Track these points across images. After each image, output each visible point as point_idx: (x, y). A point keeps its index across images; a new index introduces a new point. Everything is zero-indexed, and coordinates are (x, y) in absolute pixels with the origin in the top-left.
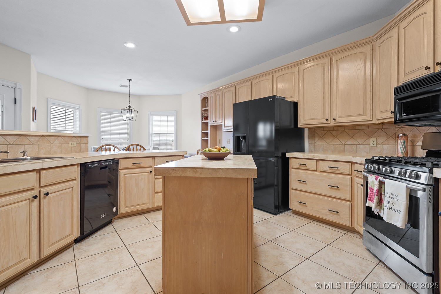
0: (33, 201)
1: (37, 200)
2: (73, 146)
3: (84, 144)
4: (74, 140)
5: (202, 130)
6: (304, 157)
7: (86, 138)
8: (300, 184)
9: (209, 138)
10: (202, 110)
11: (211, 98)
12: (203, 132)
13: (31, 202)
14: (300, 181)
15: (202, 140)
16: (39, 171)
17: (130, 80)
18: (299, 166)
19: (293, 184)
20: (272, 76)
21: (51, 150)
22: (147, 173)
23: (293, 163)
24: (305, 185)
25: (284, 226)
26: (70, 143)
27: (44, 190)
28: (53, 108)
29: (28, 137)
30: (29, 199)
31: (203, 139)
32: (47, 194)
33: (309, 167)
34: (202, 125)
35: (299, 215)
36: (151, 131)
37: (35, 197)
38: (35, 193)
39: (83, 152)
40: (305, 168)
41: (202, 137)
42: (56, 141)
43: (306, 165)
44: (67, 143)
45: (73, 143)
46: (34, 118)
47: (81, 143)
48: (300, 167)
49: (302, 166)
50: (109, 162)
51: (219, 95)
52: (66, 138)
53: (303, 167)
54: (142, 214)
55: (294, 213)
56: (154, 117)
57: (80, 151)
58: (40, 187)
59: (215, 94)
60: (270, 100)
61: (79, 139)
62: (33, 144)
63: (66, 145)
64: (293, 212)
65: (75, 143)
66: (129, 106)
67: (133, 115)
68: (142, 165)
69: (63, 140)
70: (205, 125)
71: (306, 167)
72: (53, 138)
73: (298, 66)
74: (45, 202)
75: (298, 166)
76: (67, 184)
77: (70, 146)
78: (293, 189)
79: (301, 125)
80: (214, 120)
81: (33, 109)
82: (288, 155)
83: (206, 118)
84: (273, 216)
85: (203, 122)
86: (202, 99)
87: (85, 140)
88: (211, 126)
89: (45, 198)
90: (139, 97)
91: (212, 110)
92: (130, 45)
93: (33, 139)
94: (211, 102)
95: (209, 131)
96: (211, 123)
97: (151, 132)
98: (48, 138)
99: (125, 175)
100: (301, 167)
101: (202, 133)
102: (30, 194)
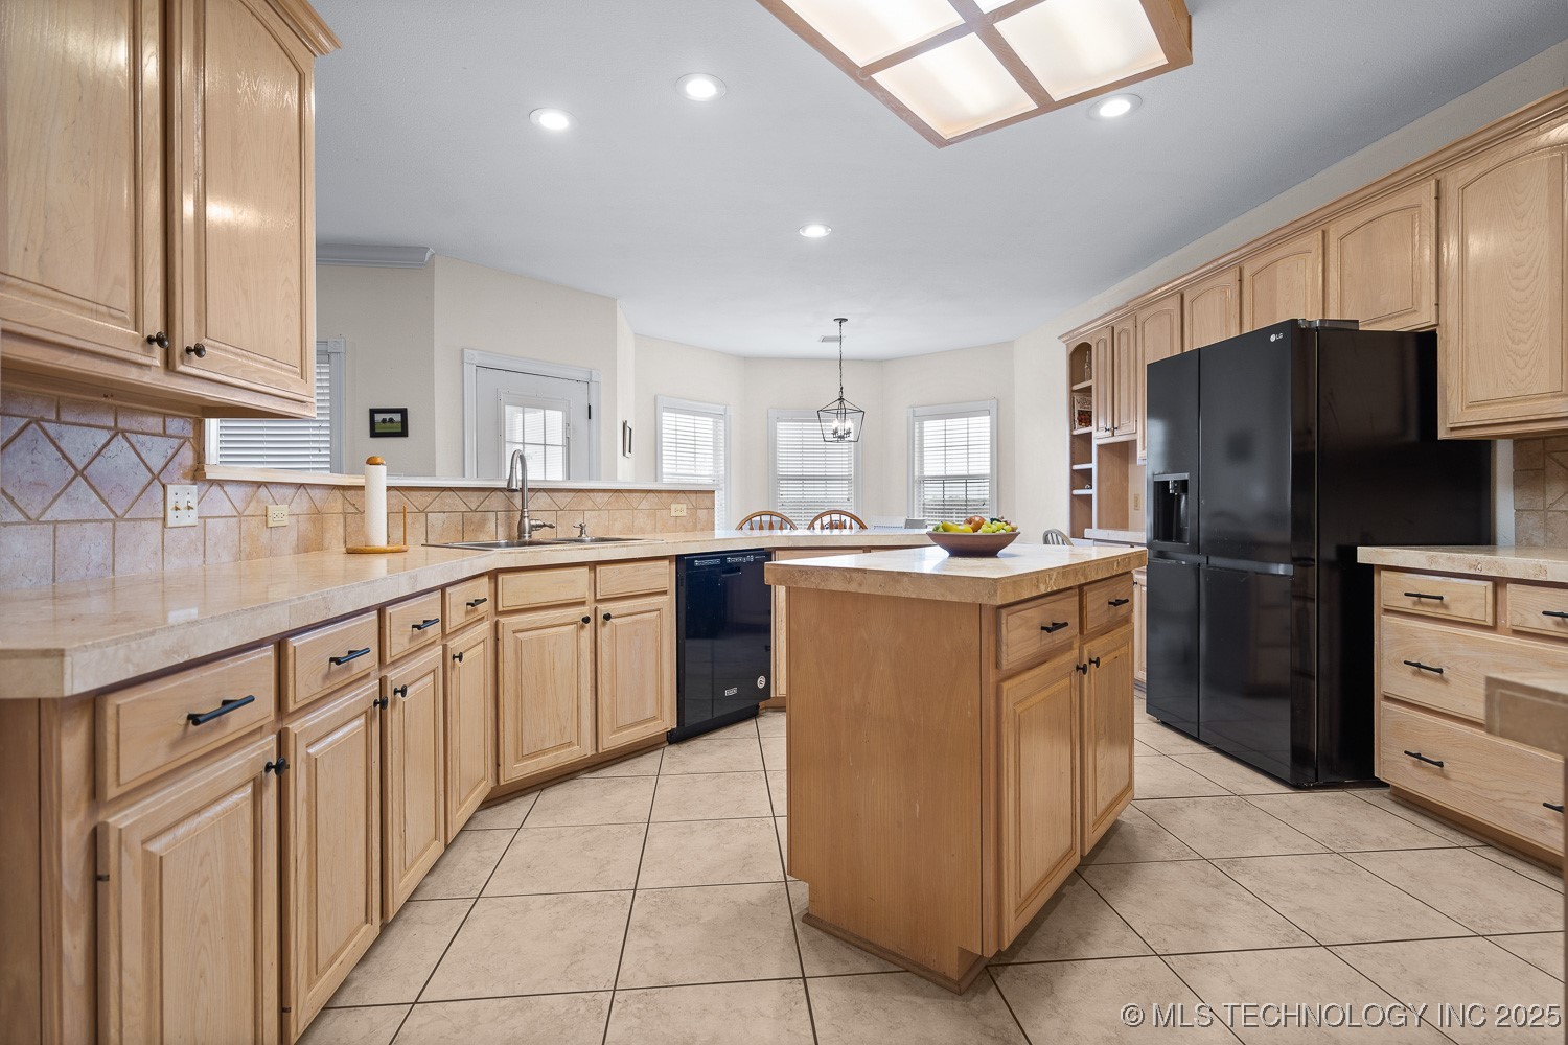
0: (582, 627)
1: (589, 626)
2: (679, 514)
3: (706, 511)
4: (682, 501)
5: (1073, 463)
6: (1433, 568)
7: (710, 495)
8: (1420, 680)
9: (1093, 492)
10: (1073, 391)
11: (1101, 346)
12: (1076, 467)
13: (579, 629)
14: (1418, 665)
15: (1072, 497)
16: (593, 565)
17: (842, 320)
18: (1415, 604)
19: (1390, 677)
20: (1324, 232)
21: (633, 522)
23: (1388, 591)
24: (1439, 686)
25: (1308, 830)
26: (673, 506)
27: (604, 608)
28: (668, 419)
29: (591, 495)
30: (576, 623)
31: (1076, 492)
32: (607, 617)
33: (1459, 611)
34: (1072, 443)
35: (1419, 810)
36: (916, 470)
37: (586, 620)
38: (586, 611)
39: (702, 529)
40: (1441, 613)
41: (1073, 487)
42: (644, 502)
43: (1441, 598)
44: (666, 509)
45: (679, 509)
46: (627, 447)
47: (696, 508)
48: (1419, 608)
49: (1427, 605)
50: (745, 556)
51: (1127, 332)
52: (664, 495)
53: (1428, 608)
55: (1400, 801)
56: (927, 424)
57: (694, 529)
58: (596, 600)
59: (1113, 328)
60: (1273, 338)
61: (693, 497)
62: (600, 509)
63: (664, 512)
64: (1394, 795)
65: (684, 506)
66: (841, 399)
67: (849, 425)
69: (656, 500)
70: (1080, 446)
71: (1445, 607)
72: (637, 495)
73: (1439, 176)
74: (605, 632)
75: (1407, 604)
77: (673, 514)
78: (1388, 698)
79: (1452, 429)
80: (1109, 426)
81: (624, 425)
82: (1366, 555)
83: (1085, 418)
84: (1284, 789)
85: (1075, 432)
86: (1070, 352)
87: (705, 501)
88: (1099, 446)
89: (604, 624)
90: (878, 364)
91: (1101, 389)
92: (815, 232)
93: (599, 497)
94: (1099, 357)
95: (1094, 466)
96: (1100, 436)
97: (916, 474)
98: (626, 495)
100: (1420, 610)
101: (1072, 471)
102: (576, 613)
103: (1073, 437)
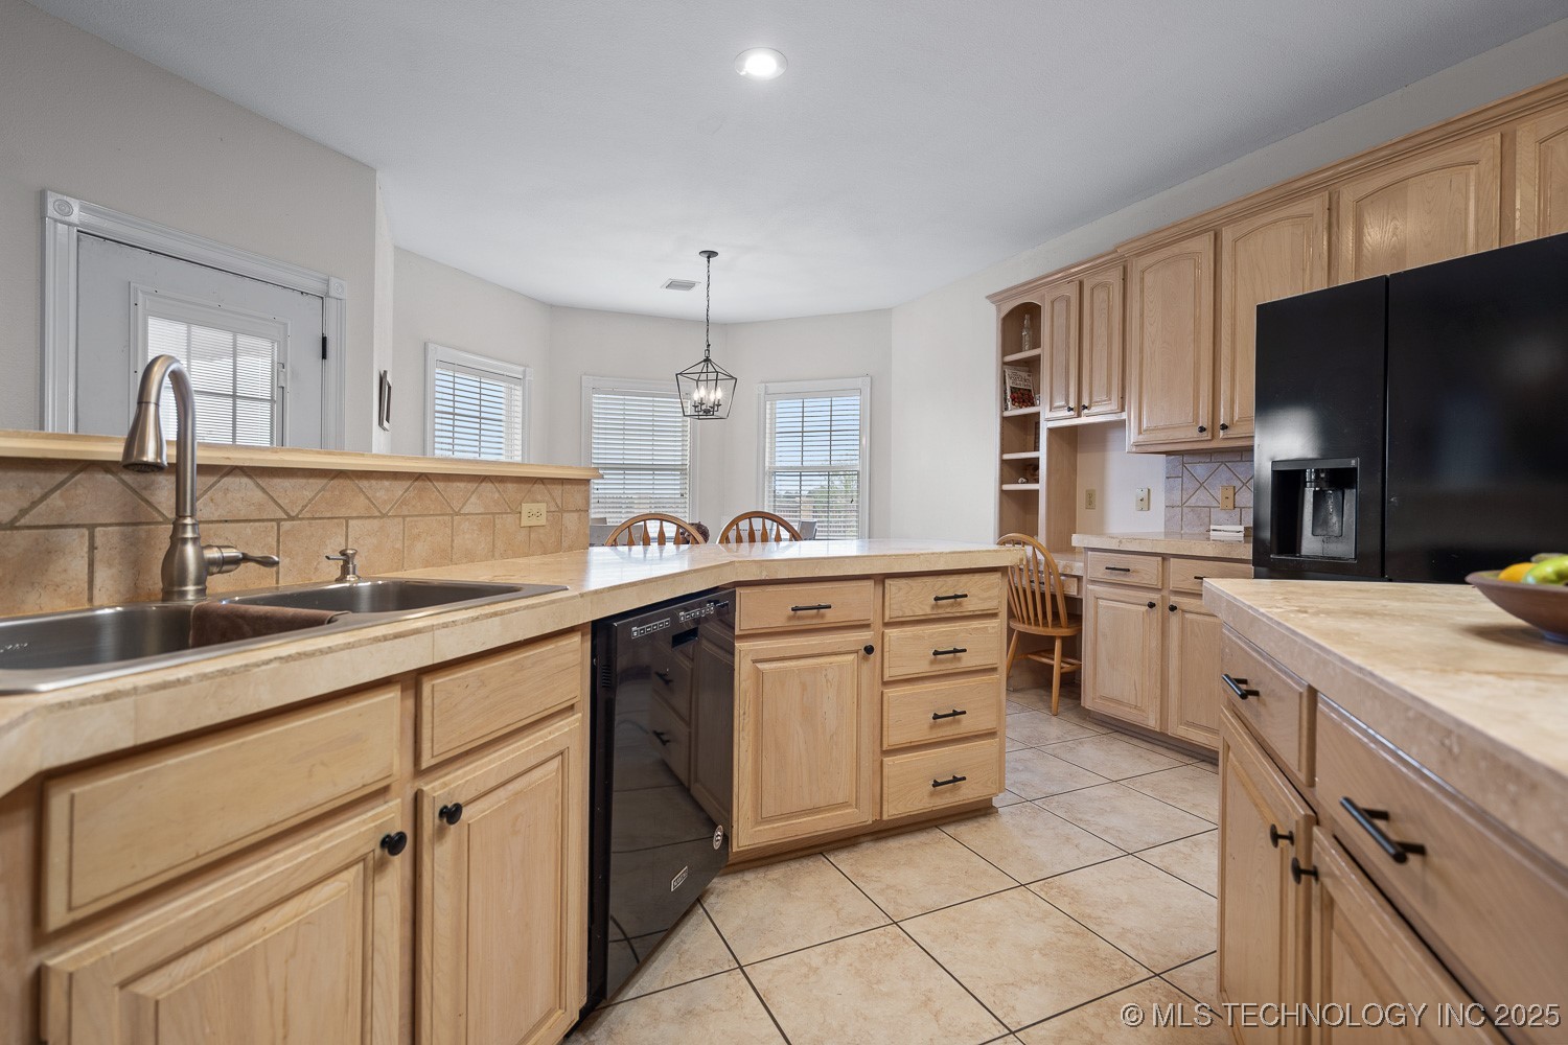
0: (380, 866)
1: (400, 863)
2: (534, 522)
3: (575, 515)
4: (539, 497)
5: (1003, 451)
7: (583, 488)
9: (1041, 487)
10: (1004, 363)
11: (1060, 307)
12: (1006, 457)
13: (370, 872)
15: (1003, 493)
16: (412, 681)
17: (710, 254)
20: (1502, 138)
21: (453, 541)
22: (851, 657)
26: (526, 508)
27: (439, 791)
28: (441, 378)
29: (364, 484)
30: (363, 859)
31: (1006, 487)
32: (451, 814)
34: (1003, 427)
36: (767, 459)
37: (392, 844)
38: (391, 815)
39: (570, 549)
41: (1002, 482)
42: (473, 499)
44: (513, 512)
45: (535, 512)
46: (384, 414)
47: (562, 510)
50: (701, 605)
51: (1105, 286)
52: (510, 486)
54: (821, 853)
56: (779, 404)
57: (558, 548)
58: (419, 772)
59: (1081, 284)
61: (557, 490)
62: (383, 516)
63: (510, 519)
65: (543, 507)
66: (707, 360)
67: (717, 395)
68: (830, 616)
69: (497, 495)
70: (1020, 430)
72: (462, 485)
74: (440, 857)
76: (541, 738)
77: (525, 522)
80: (1071, 405)
81: (382, 379)
83: (1024, 397)
85: (1006, 414)
86: (1003, 315)
87: (574, 496)
88: (1050, 430)
89: (440, 833)
91: (1059, 360)
92: (762, 65)
93: (382, 491)
94: (1050, 325)
95: (1042, 454)
96: (1052, 416)
97: (767, 464)
98: (440, 485)
99: (759, 666)
101: (1003, 462)
102: (360, 831)
103: (1004, 420)
